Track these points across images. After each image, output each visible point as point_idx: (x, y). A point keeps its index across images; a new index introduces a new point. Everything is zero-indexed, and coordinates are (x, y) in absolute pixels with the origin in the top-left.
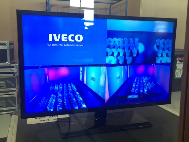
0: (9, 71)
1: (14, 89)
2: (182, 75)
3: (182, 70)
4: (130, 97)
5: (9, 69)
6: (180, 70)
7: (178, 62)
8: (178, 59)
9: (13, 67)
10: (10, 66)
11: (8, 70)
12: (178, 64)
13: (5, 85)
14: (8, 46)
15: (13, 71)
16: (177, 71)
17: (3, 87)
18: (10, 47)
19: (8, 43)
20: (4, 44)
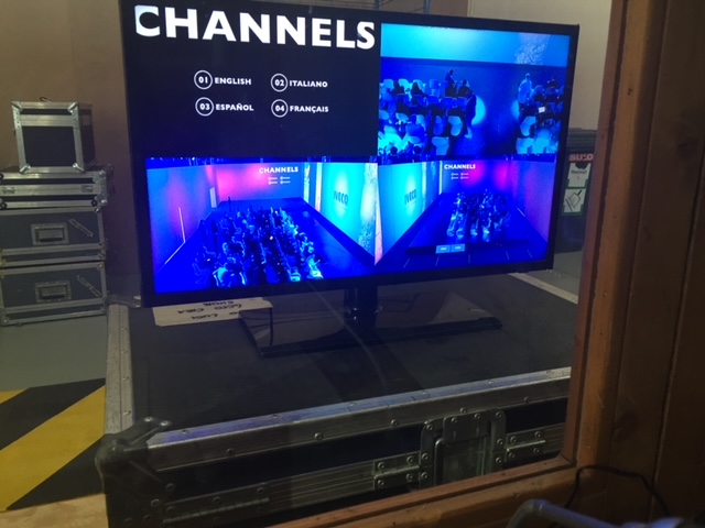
0: (80, 192)
1: (95, 246)
2: (585, 206)
3: (584, 191)
4: (442, 249)
5: (79, 186)
6: (578, 191)
7: (573, 167)
8: (572, 157)
9: (90, 181)
10: (83, 176)
11: (77, 189)
12: (573, 172)
13: (66, 233)
14: (77, 116)
15: (91, 191)
16: (568, 193)
17: (60, 239)
18: (81, 120)
19: (76, 109)
20: (65, 112)
